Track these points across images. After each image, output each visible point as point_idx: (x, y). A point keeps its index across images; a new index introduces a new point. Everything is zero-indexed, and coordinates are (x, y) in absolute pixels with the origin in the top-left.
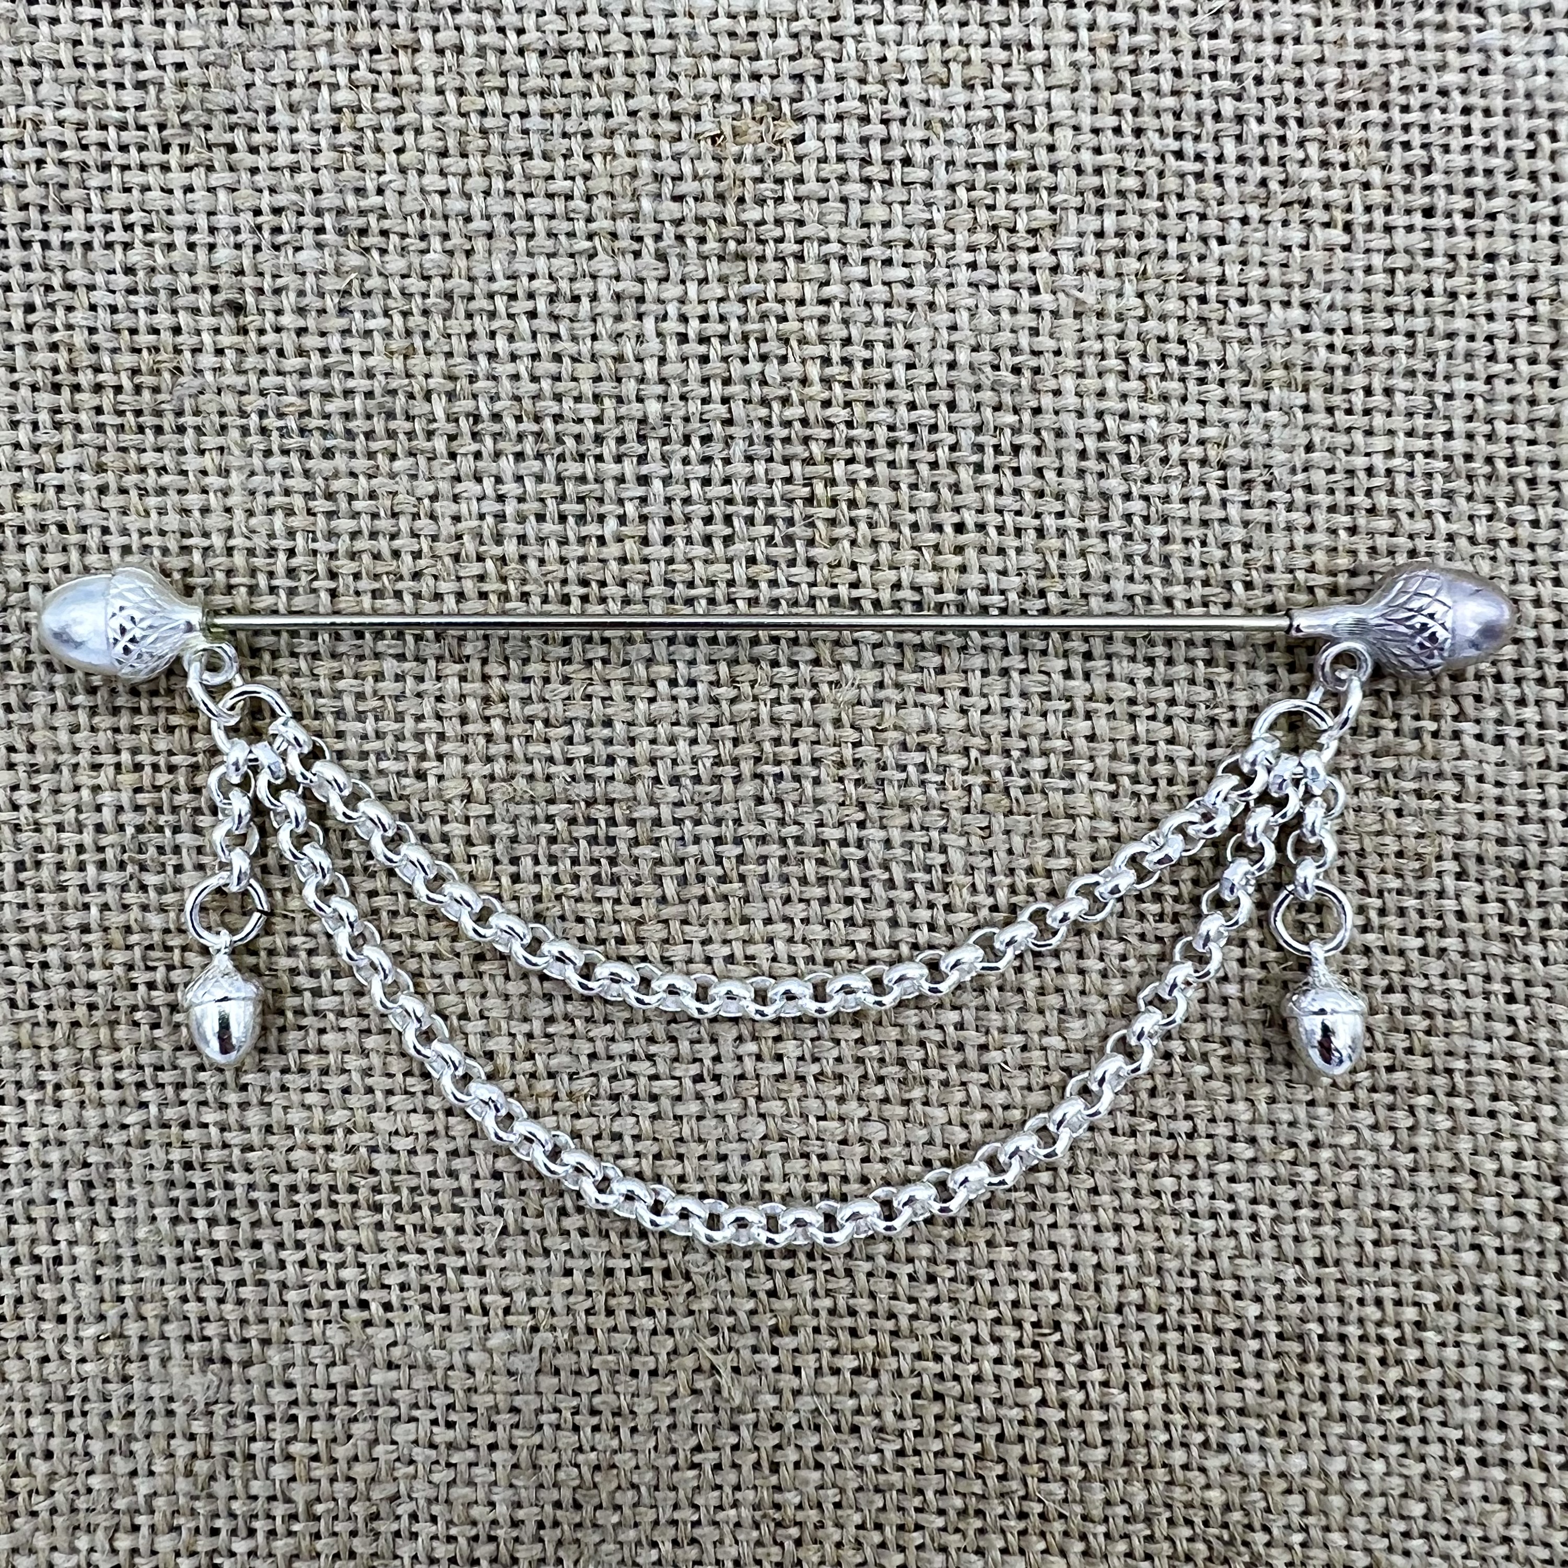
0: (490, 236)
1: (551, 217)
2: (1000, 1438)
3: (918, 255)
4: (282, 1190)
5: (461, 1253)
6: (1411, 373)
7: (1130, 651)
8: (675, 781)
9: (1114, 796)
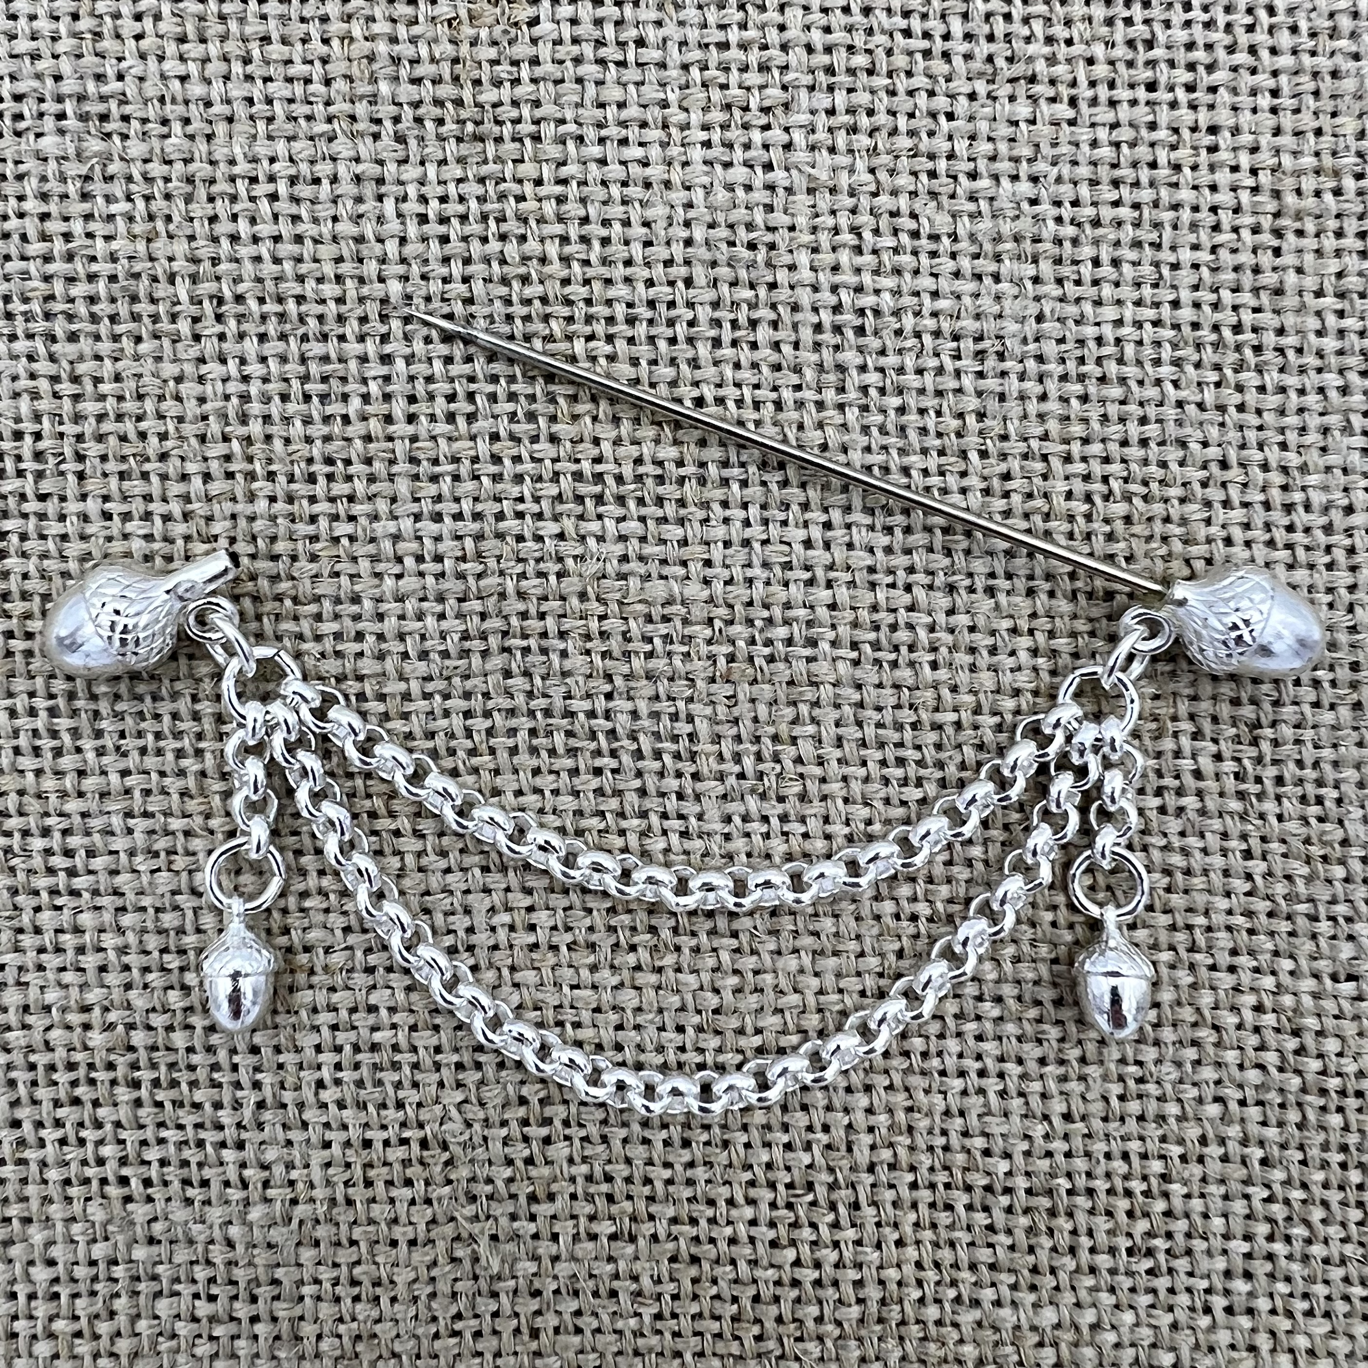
0: (230, 120)
1: (291, 101)
2: (756, 1299)
3: (654, 134)
4: (40, 1069)
5: (220, 1127)
6: (1137, 244)
7: (868, 520)
8: (424, 655)
9: (856, 663)
